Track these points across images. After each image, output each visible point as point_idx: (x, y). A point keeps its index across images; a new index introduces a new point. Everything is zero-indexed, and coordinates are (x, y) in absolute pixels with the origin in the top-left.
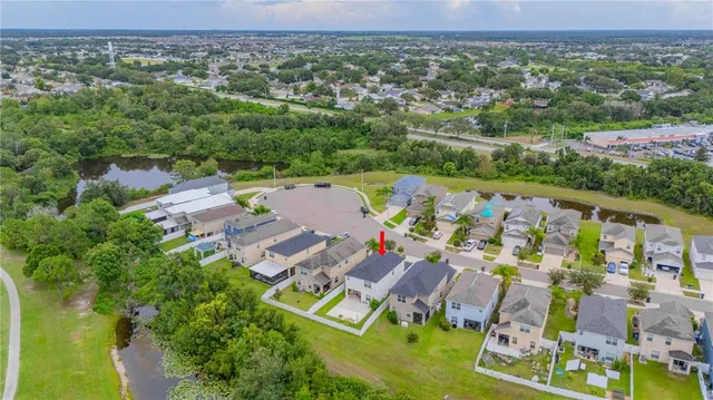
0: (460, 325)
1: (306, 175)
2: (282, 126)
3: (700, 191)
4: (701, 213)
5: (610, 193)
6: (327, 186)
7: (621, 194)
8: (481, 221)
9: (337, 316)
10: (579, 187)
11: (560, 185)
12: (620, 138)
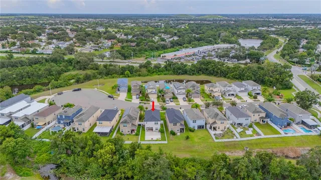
0: (196, 128)
1: (61, 87)
2: (19, 65)
3: (219, 69)
4: (221, 76)
5: (190, 75)
6: (79, 90)
7: (193, 74)
8: (166, 91)
9: (151, 139)
10: (179, 74)
11: (171, 74)
12: (175, 55)
